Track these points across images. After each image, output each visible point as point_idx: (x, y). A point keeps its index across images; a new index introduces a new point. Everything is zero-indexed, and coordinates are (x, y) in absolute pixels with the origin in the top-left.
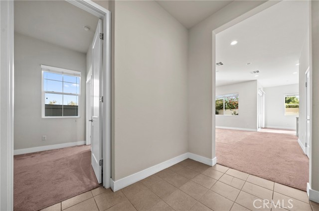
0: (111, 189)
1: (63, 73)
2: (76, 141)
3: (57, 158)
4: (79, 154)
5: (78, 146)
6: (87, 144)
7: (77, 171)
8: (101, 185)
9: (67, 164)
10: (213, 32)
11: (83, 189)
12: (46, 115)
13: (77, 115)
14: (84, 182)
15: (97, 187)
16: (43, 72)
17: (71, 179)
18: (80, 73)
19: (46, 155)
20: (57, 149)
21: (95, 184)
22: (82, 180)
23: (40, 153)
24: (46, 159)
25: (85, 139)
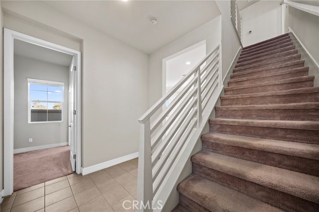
0: (81, 174)
1: (47, 84)
2: (60, 142)
3: (43, 157)
4: (62, 153)
5: (61, 147)
6: (69, 144)
7: (58, 164)
8: (75, 172)
9: (50, 161)
10: (163, 60)
11: (61, 175)
12: (32, 120)
13: (61, 120)
14: (62, 171)
15: (71, 174)
16: (29, 84)
17: (53, 169)
18: (63, 84)
19: (32, 155)
20: (42, 150)
21: (70, 172)
22: (61, 170)
23: (26, 153)
24: (32, 157)
25: (68, 141)
